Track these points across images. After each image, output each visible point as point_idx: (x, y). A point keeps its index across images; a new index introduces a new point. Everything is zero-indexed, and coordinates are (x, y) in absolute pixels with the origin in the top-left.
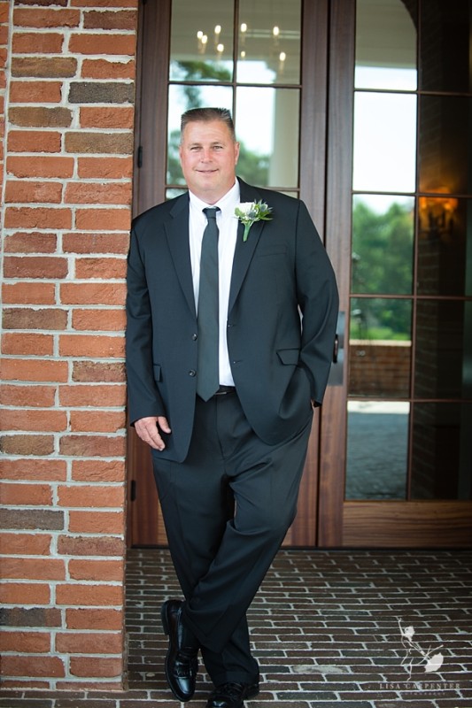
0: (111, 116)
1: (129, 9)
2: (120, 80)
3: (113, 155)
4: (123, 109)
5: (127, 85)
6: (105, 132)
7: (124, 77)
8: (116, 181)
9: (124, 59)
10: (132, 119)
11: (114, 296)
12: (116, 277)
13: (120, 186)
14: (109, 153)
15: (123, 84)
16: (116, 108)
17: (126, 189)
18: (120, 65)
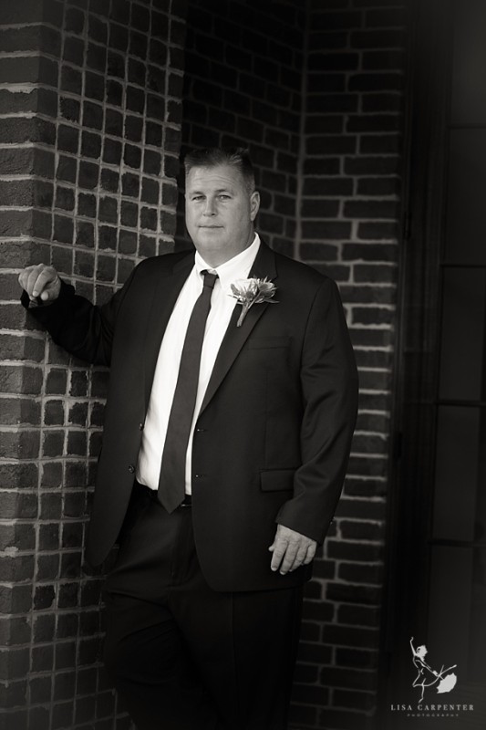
0: (11, 159)
1: (34, 24)
2: (21, 115)
3: (12, 208)
4: (24, 150)
5: (28, 120)
6: (5, 180)
7: (25, 111)
8: (14, 240)
9: (26, 88)
10: (31, 163)
11: (8, 382)
12: (11, 358)
13: (19, 245)
14: (8, 205)
15: (24, 119)
16: (16, 149)
17: (25, 250)
18: (22, 94)
